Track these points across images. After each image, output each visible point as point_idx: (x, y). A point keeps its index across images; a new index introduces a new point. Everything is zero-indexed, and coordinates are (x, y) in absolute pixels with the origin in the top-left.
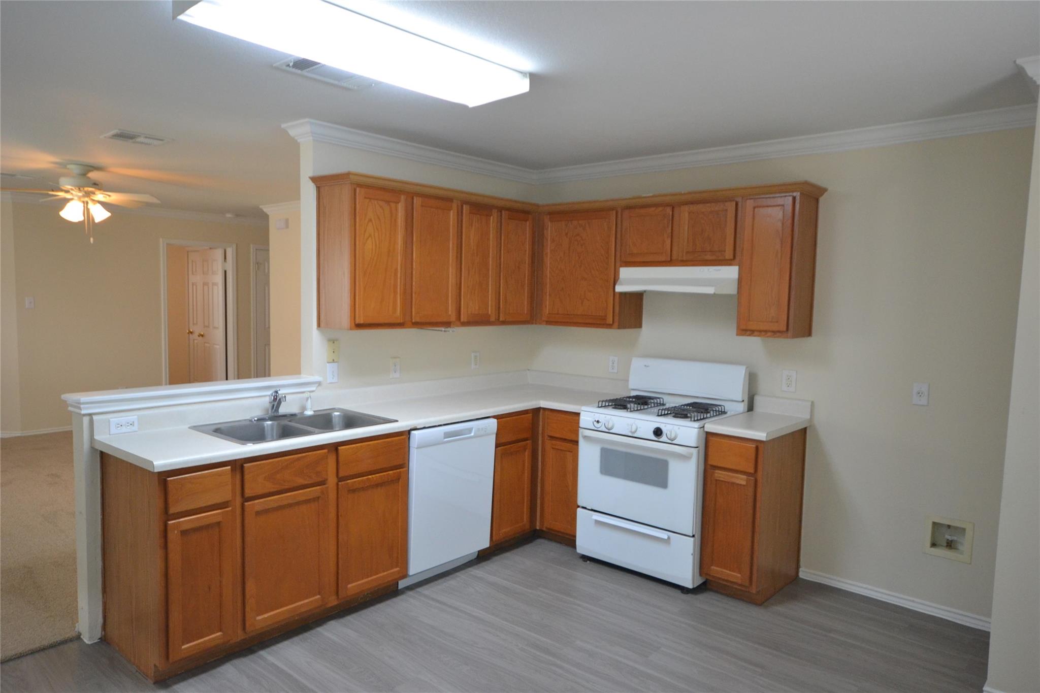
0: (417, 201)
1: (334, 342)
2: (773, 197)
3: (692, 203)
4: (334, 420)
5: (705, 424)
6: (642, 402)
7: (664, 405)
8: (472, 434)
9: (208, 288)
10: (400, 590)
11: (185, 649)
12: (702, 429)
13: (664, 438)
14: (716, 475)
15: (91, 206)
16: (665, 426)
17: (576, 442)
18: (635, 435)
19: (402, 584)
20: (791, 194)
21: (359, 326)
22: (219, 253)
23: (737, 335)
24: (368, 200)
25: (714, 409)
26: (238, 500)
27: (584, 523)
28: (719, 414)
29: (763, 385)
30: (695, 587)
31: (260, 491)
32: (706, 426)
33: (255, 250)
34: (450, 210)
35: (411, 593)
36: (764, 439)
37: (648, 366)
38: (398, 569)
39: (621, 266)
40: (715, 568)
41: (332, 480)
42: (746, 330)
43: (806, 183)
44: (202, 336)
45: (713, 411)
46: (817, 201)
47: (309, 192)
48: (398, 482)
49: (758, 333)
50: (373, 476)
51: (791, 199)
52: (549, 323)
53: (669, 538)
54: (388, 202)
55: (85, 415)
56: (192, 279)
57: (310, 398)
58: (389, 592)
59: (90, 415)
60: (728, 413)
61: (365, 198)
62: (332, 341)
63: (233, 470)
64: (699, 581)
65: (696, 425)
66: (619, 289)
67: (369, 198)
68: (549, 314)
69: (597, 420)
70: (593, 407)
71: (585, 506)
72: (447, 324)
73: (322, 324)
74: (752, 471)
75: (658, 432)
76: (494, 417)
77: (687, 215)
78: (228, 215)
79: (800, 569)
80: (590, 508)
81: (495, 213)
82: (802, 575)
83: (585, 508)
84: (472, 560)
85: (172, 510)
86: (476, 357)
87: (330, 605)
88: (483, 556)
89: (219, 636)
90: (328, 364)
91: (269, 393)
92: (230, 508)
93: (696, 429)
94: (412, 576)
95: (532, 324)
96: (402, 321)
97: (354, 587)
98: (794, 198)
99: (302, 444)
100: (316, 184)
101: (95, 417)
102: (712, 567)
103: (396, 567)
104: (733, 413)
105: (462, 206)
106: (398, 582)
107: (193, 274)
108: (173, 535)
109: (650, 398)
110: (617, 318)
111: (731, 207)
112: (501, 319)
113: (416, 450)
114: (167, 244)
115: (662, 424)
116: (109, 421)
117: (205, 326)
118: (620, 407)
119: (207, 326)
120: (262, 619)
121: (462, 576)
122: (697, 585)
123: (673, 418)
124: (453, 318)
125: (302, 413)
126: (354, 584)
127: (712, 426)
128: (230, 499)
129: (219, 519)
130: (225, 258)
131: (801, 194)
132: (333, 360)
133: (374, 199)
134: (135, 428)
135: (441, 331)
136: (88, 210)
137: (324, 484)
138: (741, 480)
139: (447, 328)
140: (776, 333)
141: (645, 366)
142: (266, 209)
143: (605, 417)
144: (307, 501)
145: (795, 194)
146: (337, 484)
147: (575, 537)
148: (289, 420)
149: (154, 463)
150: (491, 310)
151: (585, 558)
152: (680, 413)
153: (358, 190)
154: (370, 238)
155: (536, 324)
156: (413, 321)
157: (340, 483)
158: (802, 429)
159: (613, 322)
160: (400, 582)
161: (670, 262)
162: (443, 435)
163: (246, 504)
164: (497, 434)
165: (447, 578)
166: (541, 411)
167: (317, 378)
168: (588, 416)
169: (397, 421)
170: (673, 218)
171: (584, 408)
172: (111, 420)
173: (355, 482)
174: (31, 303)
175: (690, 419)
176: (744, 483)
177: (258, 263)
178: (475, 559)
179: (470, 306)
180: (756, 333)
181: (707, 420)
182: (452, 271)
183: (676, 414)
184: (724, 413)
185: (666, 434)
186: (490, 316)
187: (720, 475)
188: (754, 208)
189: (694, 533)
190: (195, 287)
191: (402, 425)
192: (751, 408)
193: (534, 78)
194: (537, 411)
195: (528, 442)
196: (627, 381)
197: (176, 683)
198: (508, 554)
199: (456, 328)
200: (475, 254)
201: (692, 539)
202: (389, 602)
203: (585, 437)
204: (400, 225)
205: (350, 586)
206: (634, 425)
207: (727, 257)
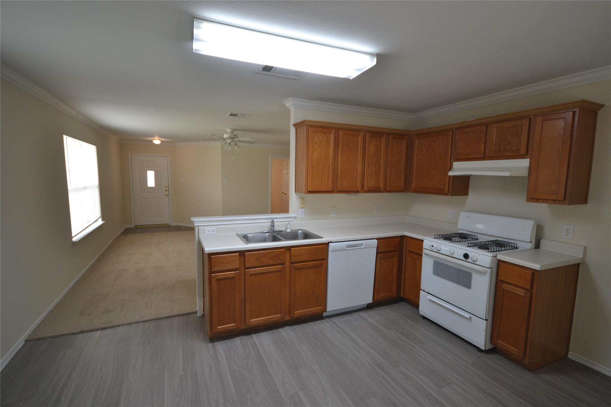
0: (341, 132)
1: (303, 199)
2: (557, 113)
3: (500, 122)
4: (299, 234)
5: (497, 255)
6: (463, 237)
7: (477, 239)
8: (363, 247)
10: (324, 317)
11: (219, 328)
12: (495, 257)
13: (469, 260)
14: (503, 286)
16: (471, 253)
17: (421, 256)
18: (453, 256)
19: (325, 314)
20: (572, 110)
21: (309, 192)
23: (527, 201)
24: (315, 133)
25: (510, 245)
26: (243, 268)
27: (424, 299)
28: (512, 249)
29: (547, 232)
30: (486, 349)
31: (252, 265)
32: (498, 256)
34: (359, 136)
35: (328, 320)
36: (539, 269)
37: (469, 217)
38: (321, 307)
39: (455, 161)
40: (500, 341)
41: (288, 263)
42: (533, 199)
43: (584, 101)
44: (286, 194)
45: (510, 246)
46: (596, 114)
47: (293, 130)
48: (322, 267)
49: (542, 201)
50: (308, 263)
51: (571, 113)
52: (415, 192)
53: (470, 317)
54: (325, 133)
55: (196, 226)
56: (284, 172)
57: (289, 224)
58: (318, 317)
59: (198, 226)
60: (520, 248)
61: (313, 132)
62: (302, 199)
63: (239, 255)
64: (489, 347)
65: (491, 254)
66: (451, 174)
67: (315, 132)
68: (415, 187)
69: (432, 245)
70: (432, 238)
71: (424, 290)
72: (357, 192)
73: (297, 191)
74: (529, 288)
75: (466, 256)
76: (377, 239)
77: (495, 129)
79: (569, 352)
80: (427, 292)
81: (385, 136)
82: (570, 356)
83: (424, 291)
84: (364, 308)
85: (213, 270)
86: (377, 208)
87: (286, 319)
88: (369, 307)
89: (234, 325)
90: (300, 209)
91: (270, 221)
92: (238, 272)
93: (490, 257)
94: (328, 311)
95: (406, 192)
96: (331, 190)
97: (298, 313)
98: (574, 113)
99: (279, 245)
100: (295, 127)
101: (200, 227)
102: (499, 341)
103: (320, 306)
104: (523, 249)
105: (366, 134)
106: (323, 314)
108: (214, 280)
109: (469, 235)
110: (450, 190)
111: (526, 122)
112: (387, 190)
113: (331, 252)
115: (469, 252)
116: (205, 229)
118: (447, 239)
120: (254, 321)
121: (356, 315)
122: (488, 349)
123: (477, 249)
124: (360, 189)
125: (286, 231)
126: (297, 312)
127: (503, 256)
128: (239, 267)
129: (234, 276)
131: (579, 109)
132: (302, 207)
133: (318, 132)
134: (215, 233)
135: (354, 195)
137: (284, 265)
138: (521, 292)
139: (357, 193)
140: (555, 201)
141: (468, 217)
143: (437, 244)
144: (276, 272)
145: (575, 110)
146: (290, 265)
147: (419, 304)
148: (277, 233)
149: (205, 249)
150: (381, 185)
151: (424, 318)
152: (484, 246)
153: (310, 128)
154: (316, 151)
155: (408, 192)
156: (338, 190)
157: (291, 265)
158: (575, 264)
159: (448, 192)
160: (324, 313)
161: (484, 158)
162: (346, 246)
163: (246, 270)
164: (377, 247)
165: (348, 315)
166: (405, 237)
167: (295, 215)
168: (429, 242)
169: (323, 238)
170: (486, 132)
171: (426, 238)
172: (206, 229)
173: (299, 265)
175: (487, 250)
176: (523, 294)
178: (366, 307)
179: (370, 183)
180: (540, 201)
181: (499, 252)
182: (359, 166)
183: (480, 246)
184: (517, 248)
185: (471, 258)
186: (380, 188)
187: (506, 286)
188: (543, 121)
189: (486, 319)
191: (325, 240)
192: (537, 246)
193: (379, 57)
194: (403, 237)
195: (396, 252)
196: (457, 224)
197: (217, 341)
198: (383, 308)
199: (362, 193)
200: (373, 158)
201: (485, 322)
202: (316, 322)
203: (425, 254)
204: (331, 144)
205: (295, 312)
206: (452, 250)
207: (521, 153)
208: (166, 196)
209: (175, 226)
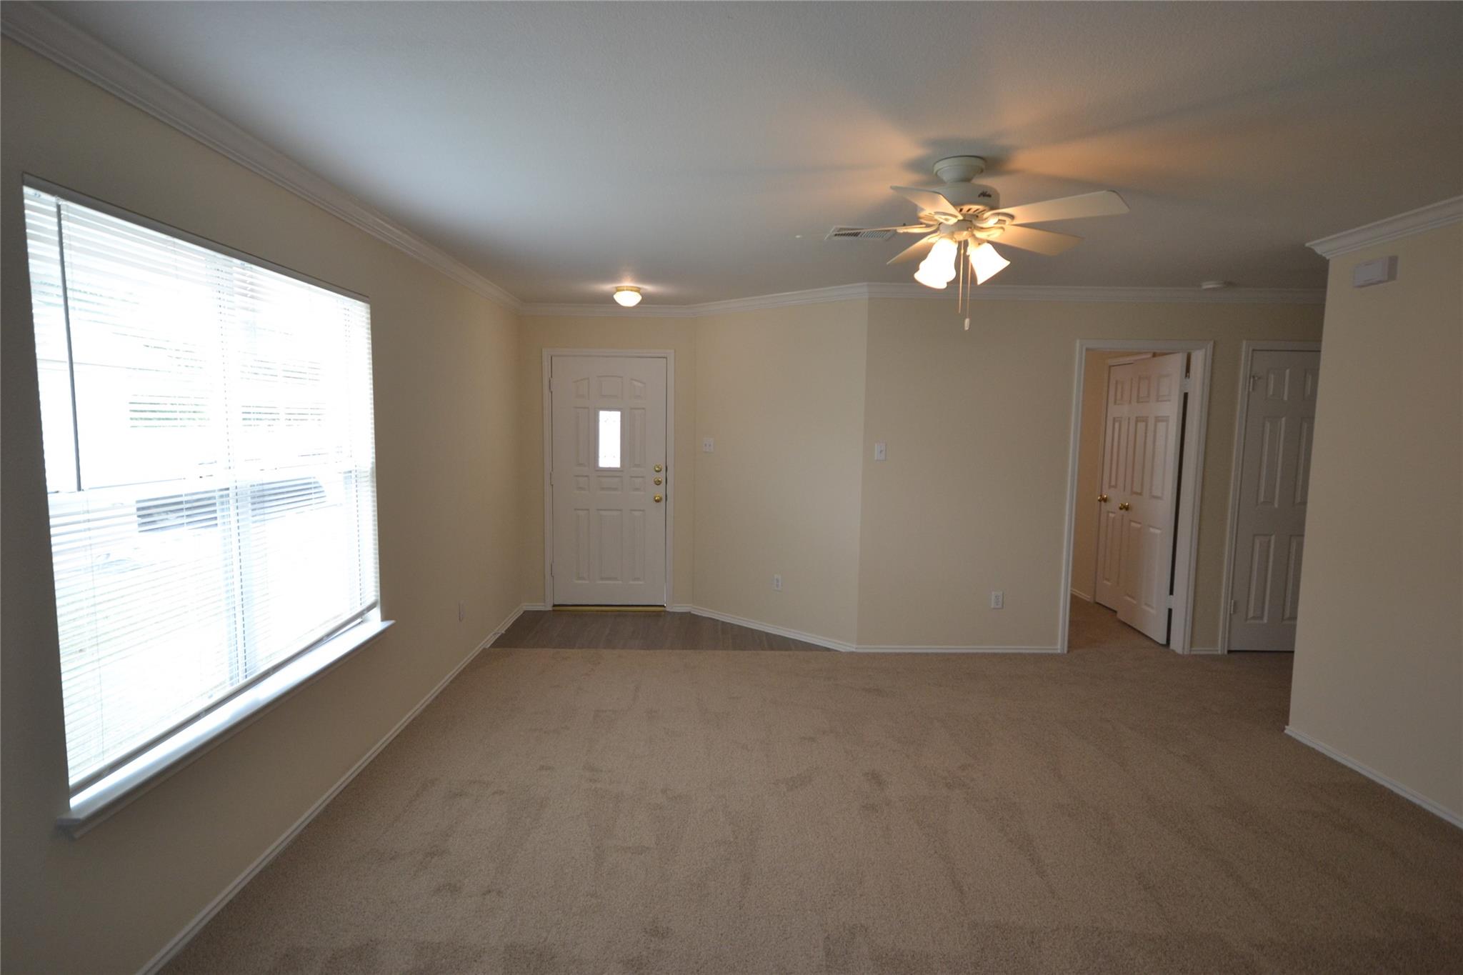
9: (1146, 426)
15: (972, 251)
22: (1177, 361)
33: (1251, 349)
44: (1127, 508)
56: (1114, 411)
78: (1208, 285)
107: (1115, 403)
114: (1087, 349)
117: (1133, 493)
119: (1136, 493)
130: (1188, 370)
136: (966, 258)
142: (1321, 247)
174: (881, 451)
177: (1254, 377)
190: (1117, 425)
208: (657, 501)
209: (682, 613)
